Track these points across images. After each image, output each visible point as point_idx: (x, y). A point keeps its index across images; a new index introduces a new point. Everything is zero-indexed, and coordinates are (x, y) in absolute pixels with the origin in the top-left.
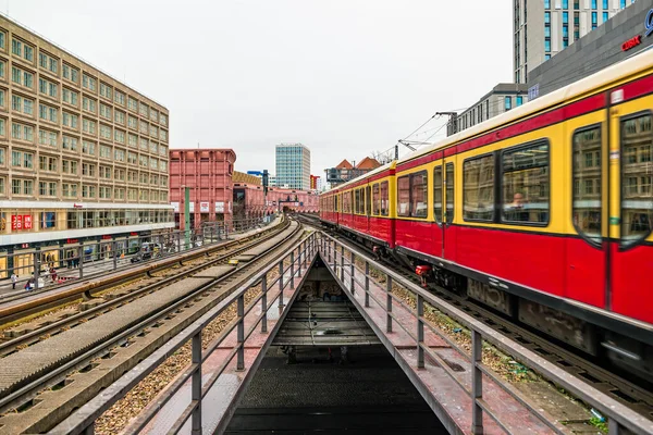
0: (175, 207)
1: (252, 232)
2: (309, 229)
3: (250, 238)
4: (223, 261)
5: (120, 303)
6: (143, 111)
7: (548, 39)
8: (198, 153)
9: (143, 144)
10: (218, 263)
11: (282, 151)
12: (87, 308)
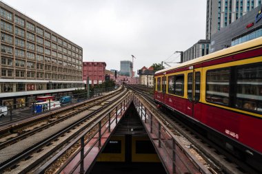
0: (85, 82)
1: (110, 93)
2: (131, 91)
3: (110, 95)
4: (99, 104)
5: (62, 120)
6: (74, 48)
7: (219, 23)
8: (93, 63)
9: (73, 60)
10: (97, 105)
11: (123, 63)
12: (51, 121)
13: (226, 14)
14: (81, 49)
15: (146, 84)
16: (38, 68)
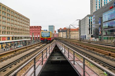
0: (31, 36)
2: (54, 40)
5: (21, 53)
6: (25, 19)
7: (97, 7)
8: (35, 27)
9: (25, 25)
10: (38, 46)
11: (49, 26)
12: (15, 54)
13: (100, 2)
14: (29, 20)
15: (62, 37)
16: (7, 29)
